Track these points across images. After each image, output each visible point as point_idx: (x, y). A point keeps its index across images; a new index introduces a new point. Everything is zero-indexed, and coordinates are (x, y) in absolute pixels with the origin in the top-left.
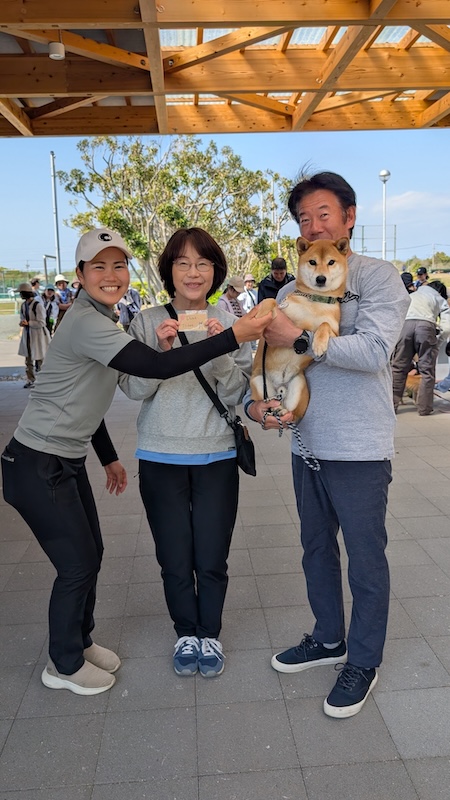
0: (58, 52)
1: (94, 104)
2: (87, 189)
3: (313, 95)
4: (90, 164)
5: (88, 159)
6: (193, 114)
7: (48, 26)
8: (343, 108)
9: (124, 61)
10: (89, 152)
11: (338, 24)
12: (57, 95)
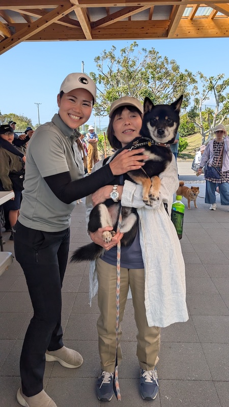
1: (130, 18)
2: (98, 83)
4: (101, 69)
5: (100, 66)
6: (189, 25)
10: (100, 62)
12: (119, 5)
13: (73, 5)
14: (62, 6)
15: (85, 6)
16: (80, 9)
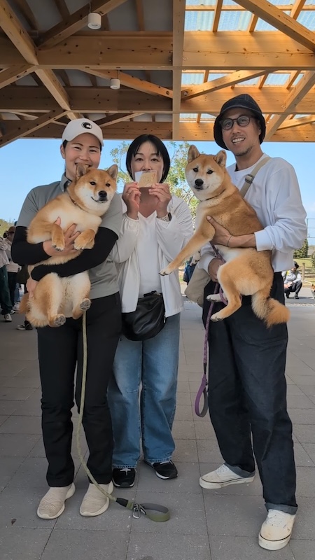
0: (116, 85)
1: (131, 119)
3: (279, 116)
6: (196, 128)
7: (113, 67)
8: (298, 127)
9: (155, 92)
11: (299, 69)
12: (110, 112)
13: (65, 111)
14: (54, 111)
15: (78, 111)
16: (72, 114)
